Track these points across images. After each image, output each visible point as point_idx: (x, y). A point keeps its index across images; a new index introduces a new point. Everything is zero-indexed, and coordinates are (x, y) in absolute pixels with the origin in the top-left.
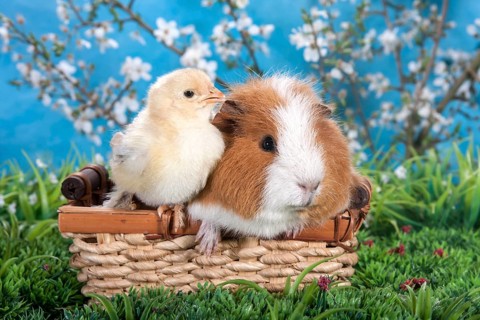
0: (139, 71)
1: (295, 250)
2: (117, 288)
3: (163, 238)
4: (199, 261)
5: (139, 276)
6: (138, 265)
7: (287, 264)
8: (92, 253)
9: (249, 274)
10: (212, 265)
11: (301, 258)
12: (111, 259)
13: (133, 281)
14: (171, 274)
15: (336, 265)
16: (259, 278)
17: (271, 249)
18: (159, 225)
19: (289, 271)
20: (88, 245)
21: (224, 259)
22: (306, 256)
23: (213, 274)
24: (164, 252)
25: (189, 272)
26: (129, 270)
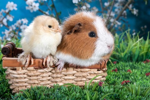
0: (13, 7)
1: (86, 72)
2: (23, 86)
3: (40, 68)
4: (53, 76)
5: (31, 82)
6: (31, 78)
7: (84, 77)
8: (15, 74)
9: (70, 80)
10: (57, 77)
11: (88, 74)
12: (21, 76)
13: (29, 83)
14: (42, 81)
15: (100, 77)
16: (73, 82)
17: (78, 72)
18: (39, 64)
19: (84, 79)
20: (13, 71)
21: (62, 75)
22: (90, 74)
23: (58, 81)
24: (40, 73)
25: (49, 80)
26: (28, 80)
